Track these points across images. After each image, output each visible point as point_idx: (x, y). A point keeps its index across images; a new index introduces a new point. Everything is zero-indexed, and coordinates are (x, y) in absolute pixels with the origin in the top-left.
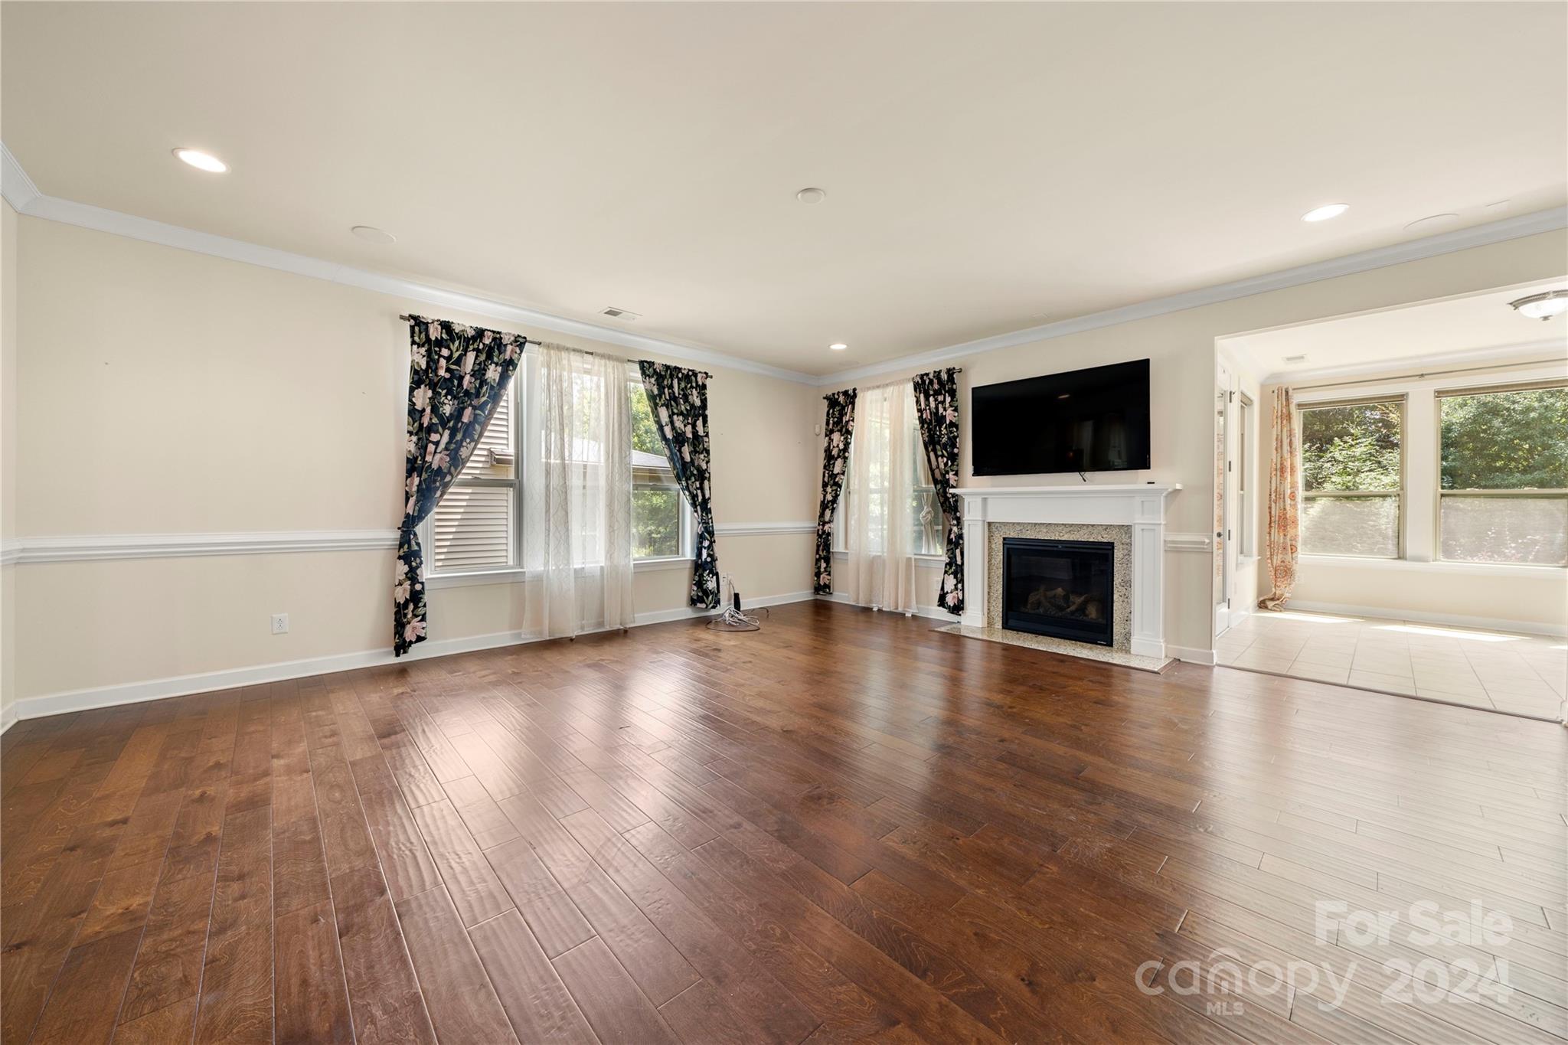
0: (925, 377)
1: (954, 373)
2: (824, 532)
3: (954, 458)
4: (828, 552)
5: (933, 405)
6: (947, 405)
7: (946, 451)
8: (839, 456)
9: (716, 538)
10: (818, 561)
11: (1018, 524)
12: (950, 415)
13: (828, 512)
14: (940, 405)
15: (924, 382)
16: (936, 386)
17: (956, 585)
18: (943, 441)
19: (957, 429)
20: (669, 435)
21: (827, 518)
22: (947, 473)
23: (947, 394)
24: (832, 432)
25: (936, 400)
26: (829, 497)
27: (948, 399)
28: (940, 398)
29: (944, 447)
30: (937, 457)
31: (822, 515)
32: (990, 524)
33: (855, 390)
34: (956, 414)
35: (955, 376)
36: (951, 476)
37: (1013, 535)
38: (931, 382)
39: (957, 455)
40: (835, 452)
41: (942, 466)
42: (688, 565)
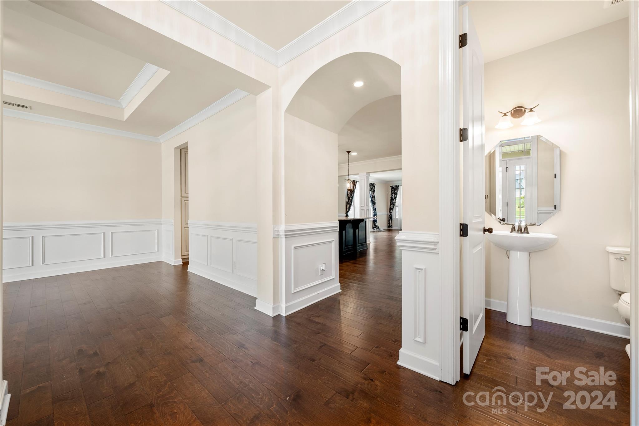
2: (390, 215)
4: (392, 219)
8: (394, 199)
9: (377, 215)
10: (389, 221)
13: (391, 210)
20: (371, 196)
21: (391, 212)
24: (393, 194)
26: (392, 207)
31: (390, 211)
33: (398, 186)
40: (393, 198)
42: (372, 221)
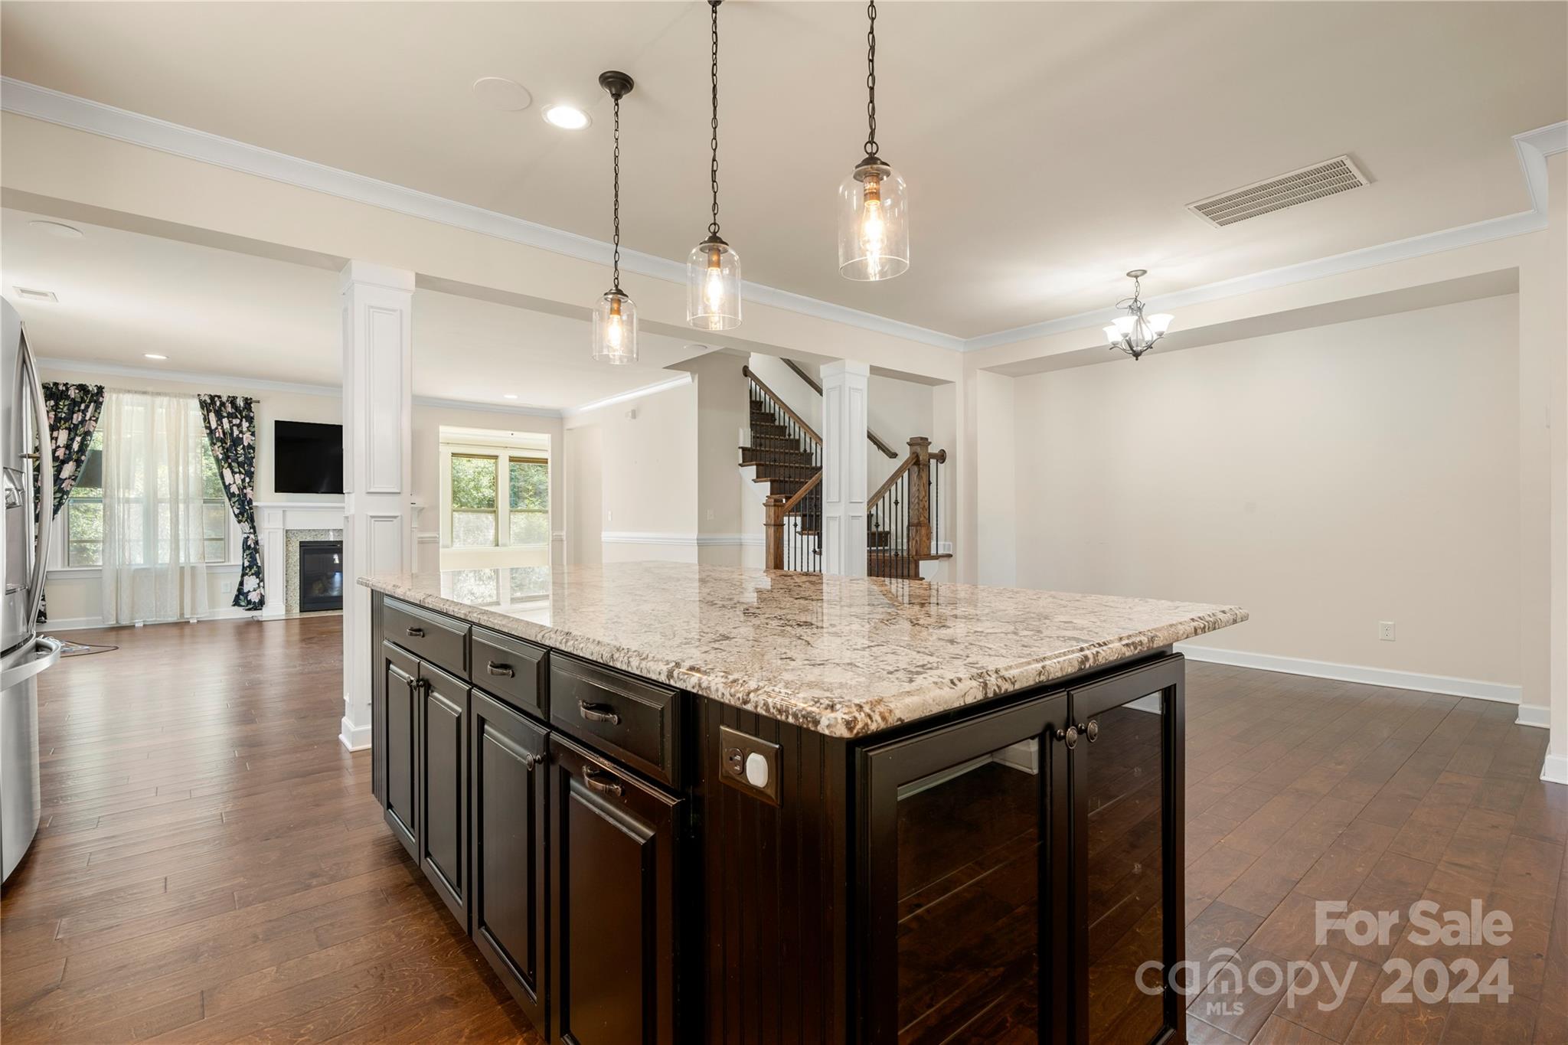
0: (216, 399)
1: (251, 403)
3: (250, 474)
5: (226, 426)
6: (245, 429)
7: (244, 469)
11: (314, 530)
12: (247, 439)
14: (235, 428)
15: (213, 401)
16: (230, 409)
17: (259, 584)
18: (240, 460)
19: (254, 452)
22: (245, 488)
23: (244, 420)
25: (230, 422)
27: (245, 424)
28: (236, 421)
29: (241, 465)
30: (233, 473)
32: (287, 531)
33: (100, 389)
34: (254, 438)
35: (252, 405)
36: (248, 490)
37: (309, 539)
38: (223, 404)
39: (253, 473)
41: (239, 482)
